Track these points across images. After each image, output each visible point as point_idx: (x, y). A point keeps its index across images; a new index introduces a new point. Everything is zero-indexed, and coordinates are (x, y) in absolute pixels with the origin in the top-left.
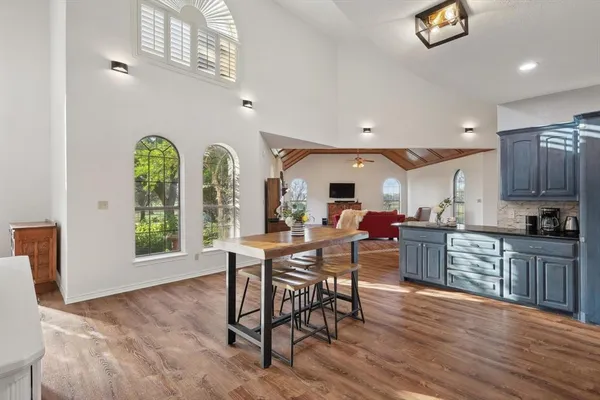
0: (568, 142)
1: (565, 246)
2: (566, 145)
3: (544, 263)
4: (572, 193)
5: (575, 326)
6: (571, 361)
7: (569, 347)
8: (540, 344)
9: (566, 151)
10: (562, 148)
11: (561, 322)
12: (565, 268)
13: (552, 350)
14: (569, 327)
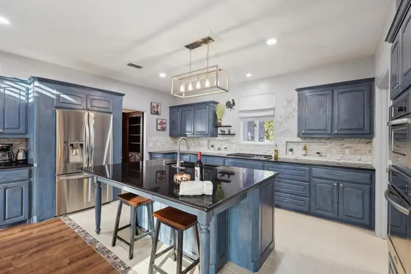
0: (22, 93)
1: (23, 172)
2: (20, 95)
3: (5, 190)
4: (24, 132)
5: (33, 228)
6: (47, 254)
7: (39, 244)
8: (19, 257)
9: (20, 100)
10: (18, 96)
11: (21, 231)
12: (22, 189)
13: (30, 255)
14: (29, 231)
